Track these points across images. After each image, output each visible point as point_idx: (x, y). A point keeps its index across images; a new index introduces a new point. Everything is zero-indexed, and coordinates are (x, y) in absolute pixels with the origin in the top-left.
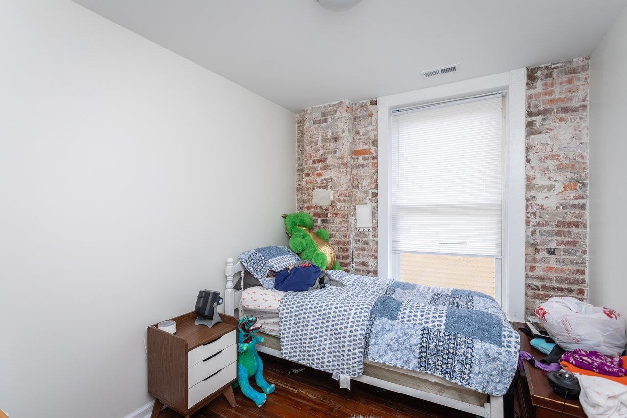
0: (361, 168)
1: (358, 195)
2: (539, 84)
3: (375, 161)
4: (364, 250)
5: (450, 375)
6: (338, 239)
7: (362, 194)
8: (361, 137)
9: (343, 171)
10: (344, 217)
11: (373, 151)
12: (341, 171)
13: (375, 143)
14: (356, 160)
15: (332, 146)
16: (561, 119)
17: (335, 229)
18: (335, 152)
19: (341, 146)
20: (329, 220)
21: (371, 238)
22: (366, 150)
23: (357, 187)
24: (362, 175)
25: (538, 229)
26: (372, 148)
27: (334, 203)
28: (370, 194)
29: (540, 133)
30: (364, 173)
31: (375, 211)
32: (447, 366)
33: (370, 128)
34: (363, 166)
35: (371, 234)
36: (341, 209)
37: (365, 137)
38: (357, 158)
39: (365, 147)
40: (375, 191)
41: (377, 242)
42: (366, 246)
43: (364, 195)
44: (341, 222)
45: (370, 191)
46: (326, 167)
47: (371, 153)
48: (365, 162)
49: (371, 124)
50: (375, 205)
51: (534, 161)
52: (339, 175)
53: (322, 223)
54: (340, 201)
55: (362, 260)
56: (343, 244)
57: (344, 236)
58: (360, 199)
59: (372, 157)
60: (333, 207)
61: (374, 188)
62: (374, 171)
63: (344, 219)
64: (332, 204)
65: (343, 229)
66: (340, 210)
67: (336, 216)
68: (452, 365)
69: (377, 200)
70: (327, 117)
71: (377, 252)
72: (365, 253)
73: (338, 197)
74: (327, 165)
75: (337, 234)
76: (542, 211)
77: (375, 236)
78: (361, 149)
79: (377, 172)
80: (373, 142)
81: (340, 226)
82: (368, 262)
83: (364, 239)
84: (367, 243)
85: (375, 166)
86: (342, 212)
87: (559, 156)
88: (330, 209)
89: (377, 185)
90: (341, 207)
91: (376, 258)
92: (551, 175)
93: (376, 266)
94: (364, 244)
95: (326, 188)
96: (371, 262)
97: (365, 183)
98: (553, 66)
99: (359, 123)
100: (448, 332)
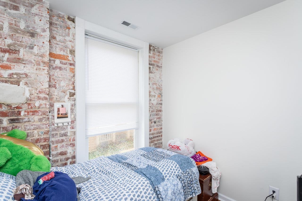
0: (58, 70)
1: (56, 94)
2: (152, 52)
3: (72, 67)
4: (63, 141)
5: (195, 193)
6: (36, 137)
7: (60, 93)
8: (58, 43)
9: (44, 69)
10: (44, 114)
11: (70, 58)
12: (40, 69)
13: (72, 52)
14: (52, 62)
15: (27, 40)
16: (157, 69)
17: (32, 127)
18: (32, 48)
19: (41, 44)
20: (22, 119)
21: (69, 130)
22: (64, 56)
23: (55, 87)
24: (60, 76)
25: (152, 113)
26: (70, 55)
27: (31, 100)
28: (68, 94)
29: (152, 73)
30: (62, 75)
31: (73, 108)
32: (191, 189)
33: (67, 38)
34: (60, 68)
35: (69, 127)
36: (41, 107)
37: (62, 44)
38: (54, 61)
39: (62, 53)
40: (73, 91)
41: (75, 133)
42: (64, 138)
43: (62, 94)
44: (40, 120)
45: (68, 91)
46: (19, 61)
47: (69, 60)
48: (63, 66)
49: (68, 35)
50: (73, 102)
51: (151, 84)
52: (37, 72)
53: (10, 123)
54: (39, 98)
55: (59, 151)
56: (43, 141)
57: (45, 133)
58: (58, 98)
59: (69, 63)
60: (29, 104)
61: (72, 89)
62: (72, 75)
63: (44, 116)
64: (29, 102)
65: (44, 126)
66: (39, 108)
67: (33, 115)
68: (193, 187)
69: (75, 98)
70: (18, 5)
71: (75, 141)
72: (64, 143)
73: (36, 95)
74: (19, 59)
75: (36, 132)
76: (153, 106)
77: (73, 128)
78: (58, 53)
79: (74, 76)
80: (70, 51)
81: (39, 123)
82: (66, 151)
83: (63, 132)
84: (65, 135)
85: (73, 71)
86: (43, 110)
87: (157, 84)
88: (25, 107)
89: (74, 87)
90: (41, 105)
91: (74, 145)
92: (155, 91)
93: (74, 152)
94: (62, 136)
95: (18, 83)
96: (70, 150)
97: (63, 84)
98: (155, 47)
99: (55, 29)
100: (185, 172)
